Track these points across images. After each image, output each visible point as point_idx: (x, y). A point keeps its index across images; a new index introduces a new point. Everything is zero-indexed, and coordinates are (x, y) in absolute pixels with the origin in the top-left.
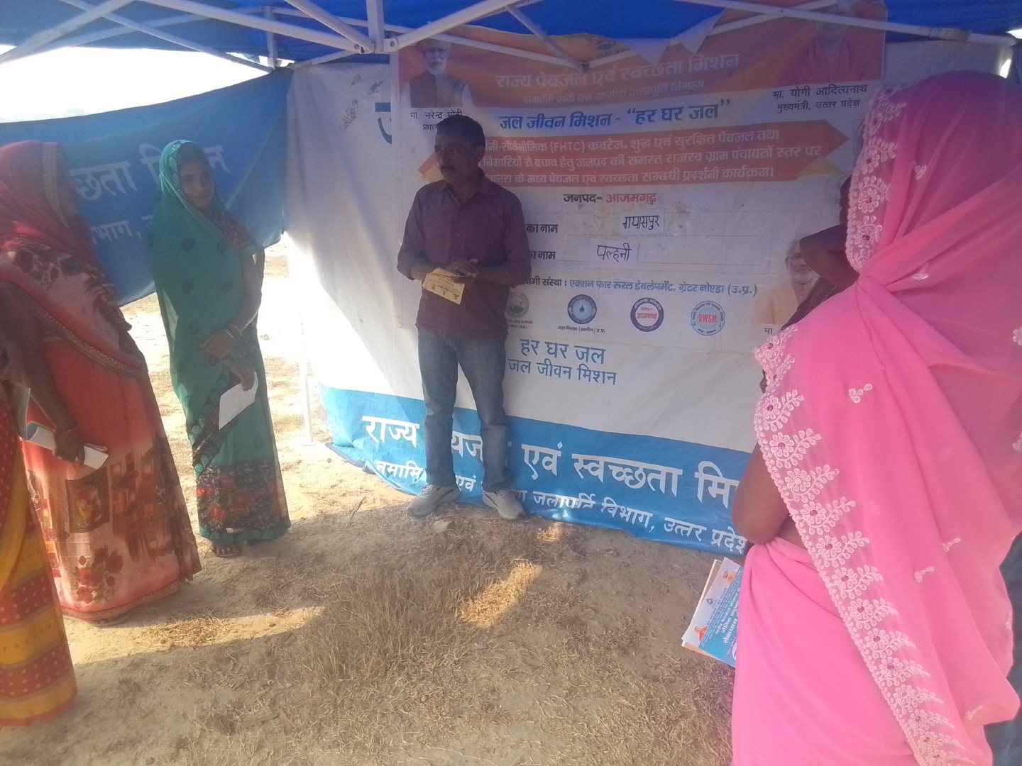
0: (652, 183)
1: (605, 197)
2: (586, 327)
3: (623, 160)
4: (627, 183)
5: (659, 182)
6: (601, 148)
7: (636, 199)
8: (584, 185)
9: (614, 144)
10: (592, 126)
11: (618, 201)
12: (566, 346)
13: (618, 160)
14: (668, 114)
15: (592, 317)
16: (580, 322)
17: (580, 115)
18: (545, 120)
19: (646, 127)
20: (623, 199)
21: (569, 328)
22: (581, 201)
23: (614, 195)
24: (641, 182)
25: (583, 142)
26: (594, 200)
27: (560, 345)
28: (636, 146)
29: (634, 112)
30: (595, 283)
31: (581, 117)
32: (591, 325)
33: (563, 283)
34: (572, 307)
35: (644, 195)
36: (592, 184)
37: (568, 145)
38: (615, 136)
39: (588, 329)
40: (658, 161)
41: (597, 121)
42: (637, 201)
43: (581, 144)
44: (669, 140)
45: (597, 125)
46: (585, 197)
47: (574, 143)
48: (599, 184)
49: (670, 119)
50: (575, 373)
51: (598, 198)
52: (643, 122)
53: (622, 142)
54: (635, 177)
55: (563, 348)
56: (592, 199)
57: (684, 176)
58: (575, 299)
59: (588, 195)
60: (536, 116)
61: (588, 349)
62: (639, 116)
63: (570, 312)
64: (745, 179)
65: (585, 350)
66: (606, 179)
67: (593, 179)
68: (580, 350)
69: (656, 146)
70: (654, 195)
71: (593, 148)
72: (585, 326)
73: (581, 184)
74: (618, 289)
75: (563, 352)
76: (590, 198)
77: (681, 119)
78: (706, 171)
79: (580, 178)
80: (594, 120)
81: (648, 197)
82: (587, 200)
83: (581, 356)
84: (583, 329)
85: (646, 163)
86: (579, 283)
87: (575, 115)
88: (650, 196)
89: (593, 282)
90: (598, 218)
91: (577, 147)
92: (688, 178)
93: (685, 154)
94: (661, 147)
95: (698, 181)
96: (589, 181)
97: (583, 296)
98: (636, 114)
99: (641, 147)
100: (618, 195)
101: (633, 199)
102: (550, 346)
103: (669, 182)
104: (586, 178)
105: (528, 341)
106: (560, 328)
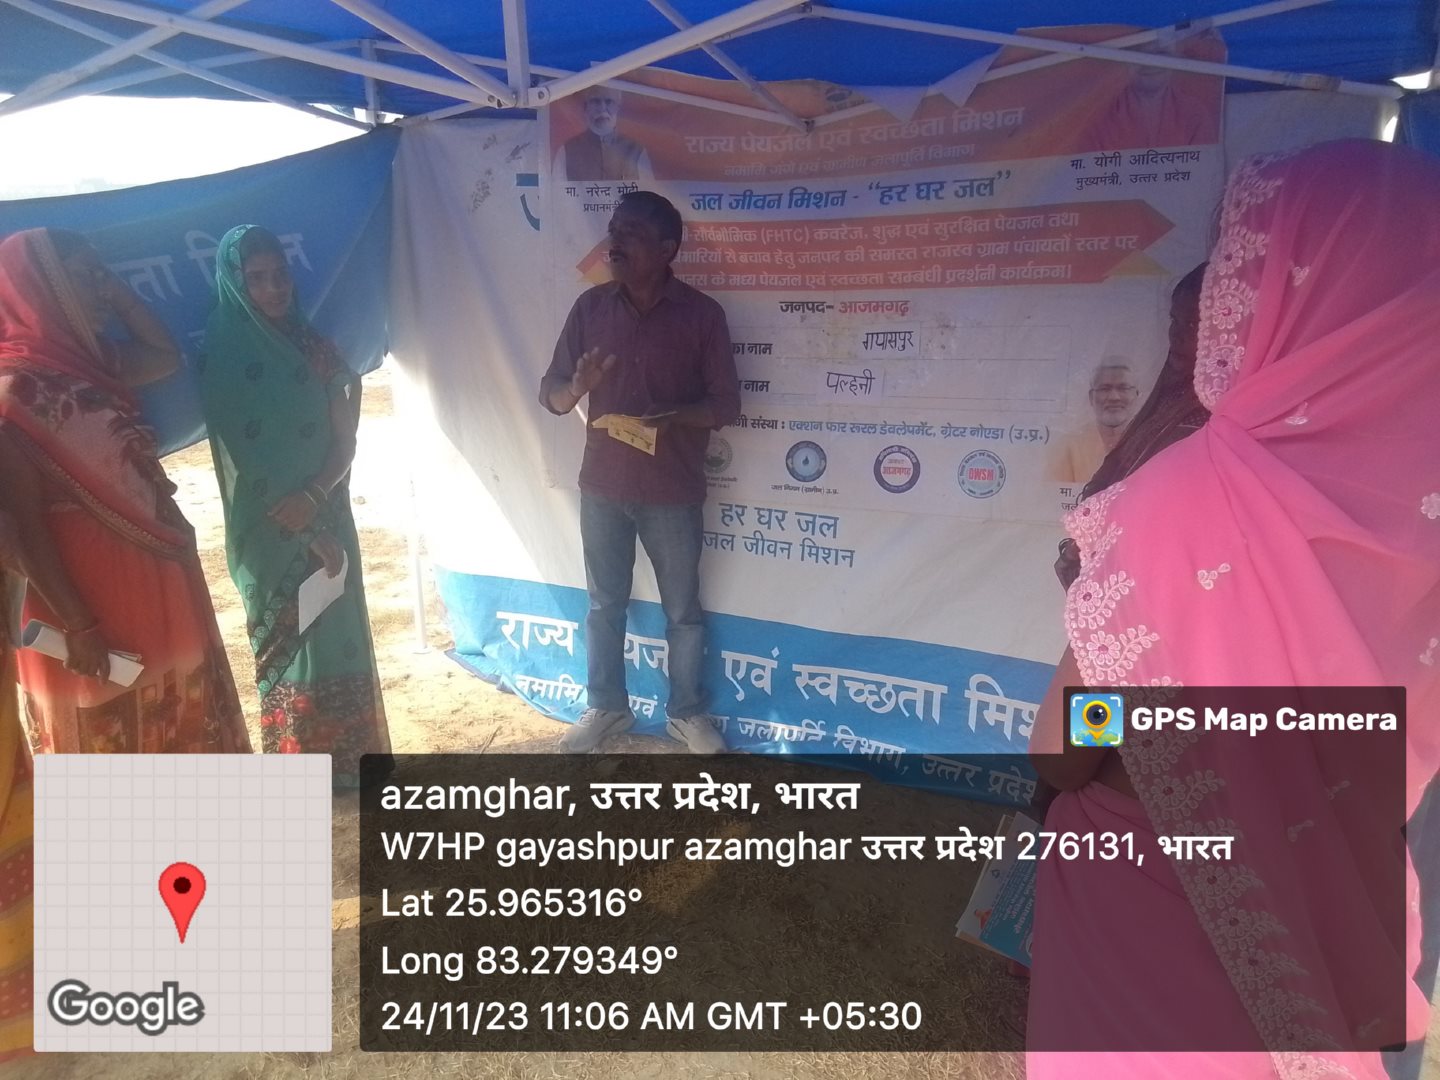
0: (903, 286)
1: (838, 306)
2: (812, 487)
3: (863, 254)
4: (868, 286)
5: (913, 285)
6: (833, 238)
7: (880, 309)
8: (808, 288)
9: (850, 232)
10: (819, 207)
11: (855, 311)
12: (784, 513)
13: (855, 255)
14: (925, 190)
15: (819, 474)
16: (804, 479)
17: (802, 191)
18: (754, 199)
19: (894, 209)
20: (863, 308)
21: (787, 487)
22: (803, 311)
23: (851, 303)
24: (887, 285)
25: (806, 229)
26: (823, 310)
27: (776, 511)
28: (881, 235)
29: (878, 187)
30: (824, 425)
31: (805, 194)
32: (818, 483)
33: (779, 425)
34: (792, 457)
35: (891, 302)
36: (819, 288)
37: (785, 234)
38: (851, 222)
39: (816, 489)
40: (912, 255)
41: (827, 199)
42: (883, 310)
43: (804, 232)
44: (926, 226)
45: (826, 206)
46: (810, 306)
47: (794, 229)
48: (828, 287)
49: (928, 197)
50: (796, 551)
51: (828, 307)
52: (891, 202)
53: (860, 228)
54: (879, 277)
55: (780, 515)
56: (820, 308)
57: (948, 277)
58: (797, 447)
59: (813, 303)
60: (742, 193)
61: (814, 516)
62: (885, 193)
63: (790, 465)
64: (1032, 282)
65: (810, 519)
66: (840, 281)
67: (821, 281)
68: (803, 519)
69: (908, 234)
70: (906, 302)
71: (821, 238)
72: (810, 485)
73: (804, 287)
74: (856, 433)
75: (779, 521)
76: (815, 307)
77: (941, 198)
78: (977, 270)
79: (804, 280)
80: (821, 199)
81: (897, 306)
82: (813, 309)
83: (804, 527)
84: (808, 490)
85: (894, 259)
86: (801, 425)
87: (795, 192)
88: (900, 304)
89: (821, 423)
90: (828, 334)
91: (798, 237)
92: (953, 280)
93: (949, 247)
94: (915, 237)
95: (966, 284)
96: (815, 284)
97: (809, 444)
98: (880, 191)
99: (887, 236)
100: (856, 303)
101: (876, 309)
102: (762, 512)
103: (926, 285)
104: (811, 279)
105: (731, 506)
106: (776, 487)
